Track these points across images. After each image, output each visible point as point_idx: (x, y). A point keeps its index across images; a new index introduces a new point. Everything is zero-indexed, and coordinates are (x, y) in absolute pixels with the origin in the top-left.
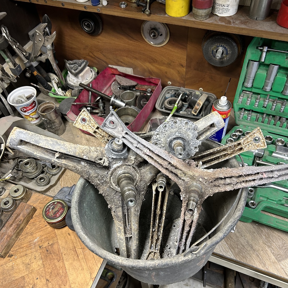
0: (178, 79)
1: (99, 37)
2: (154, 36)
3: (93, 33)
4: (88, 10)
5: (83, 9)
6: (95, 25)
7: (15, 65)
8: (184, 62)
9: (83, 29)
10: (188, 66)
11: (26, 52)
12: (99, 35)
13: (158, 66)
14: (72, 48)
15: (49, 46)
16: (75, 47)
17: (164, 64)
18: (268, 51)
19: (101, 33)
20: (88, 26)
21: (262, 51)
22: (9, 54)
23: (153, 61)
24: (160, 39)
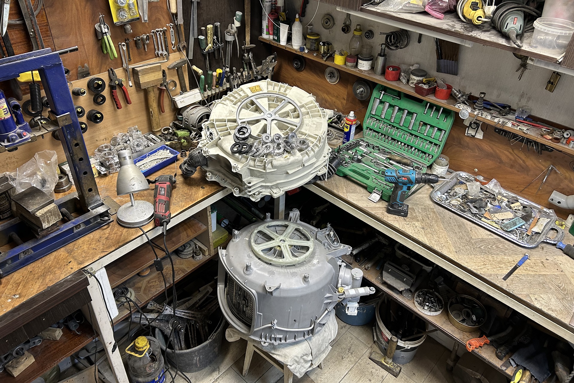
0: (341, 108)
1: (302, 73)
2: (330, 76)
3: (298, 69)
4: (297, 53)
5: (295, 52)
6: (301, 65)
7: (248, 73)
8: (345, 97)
9: (293, 65)
10: (347, 100)
11: (257, 69)
12: (302, 71)
13: (331, 97)
14: (284, 77)
15: (271, 69)
16: (286, 76)
17: (335, 96)
18: (384, 94)
19: (303, 70)
20: (297, 64)
21: (381, 93)
22: (248, 66)
23: (328, 93)
24: (334, 79)
